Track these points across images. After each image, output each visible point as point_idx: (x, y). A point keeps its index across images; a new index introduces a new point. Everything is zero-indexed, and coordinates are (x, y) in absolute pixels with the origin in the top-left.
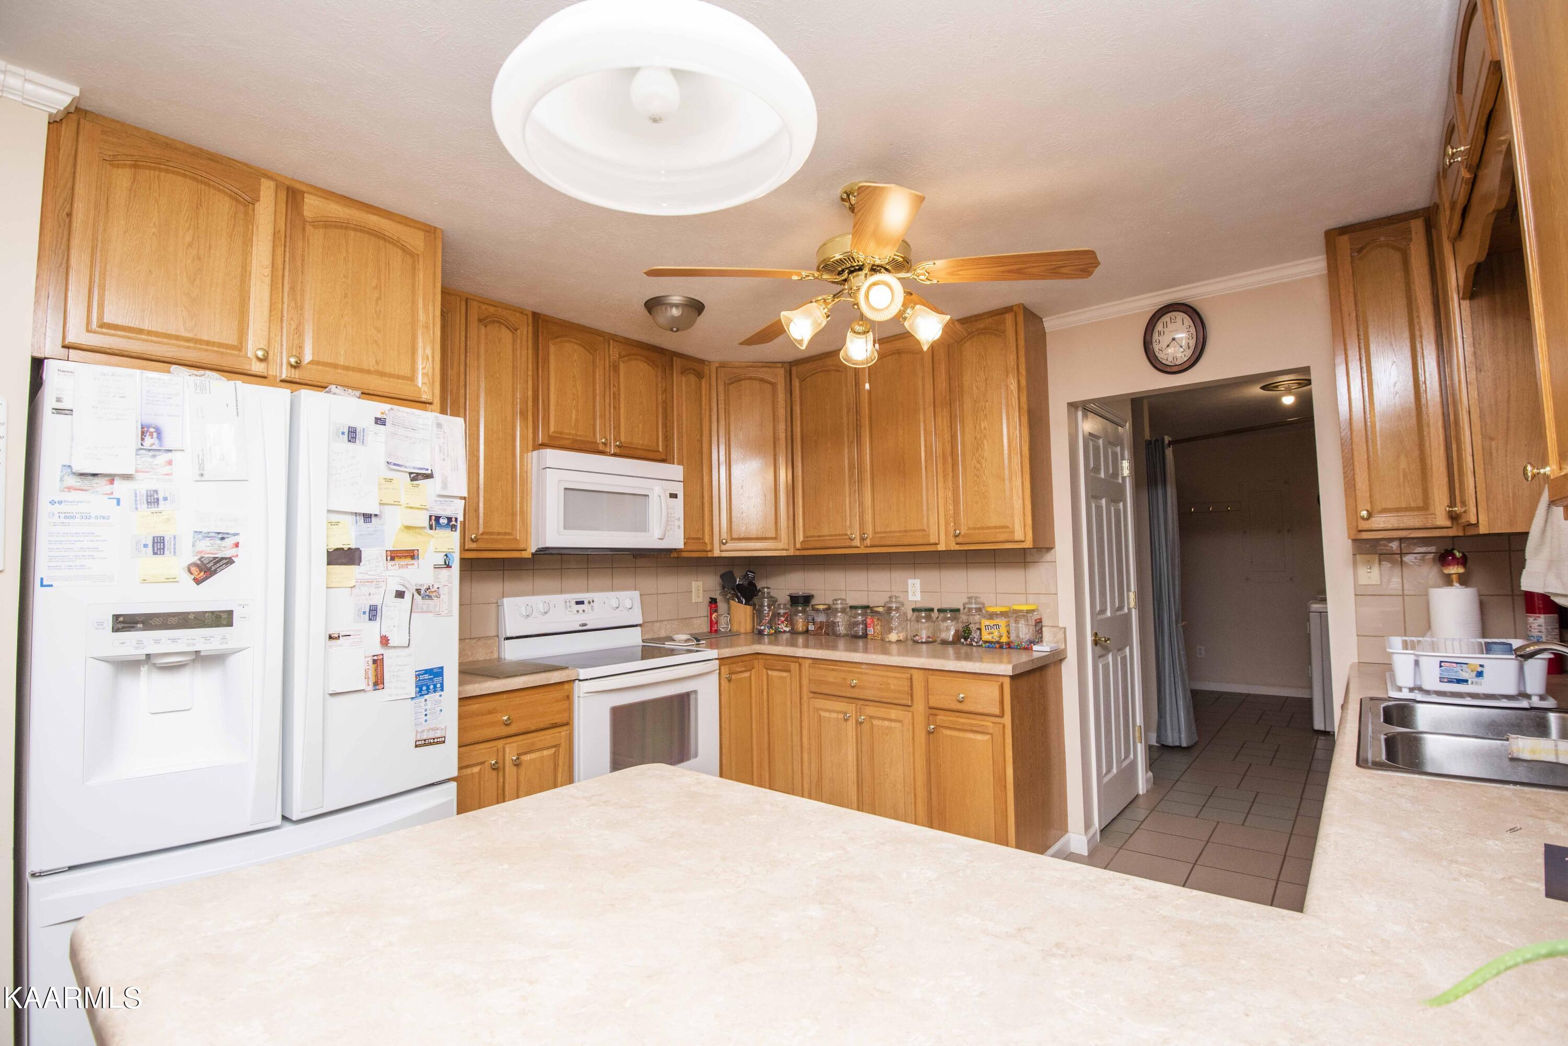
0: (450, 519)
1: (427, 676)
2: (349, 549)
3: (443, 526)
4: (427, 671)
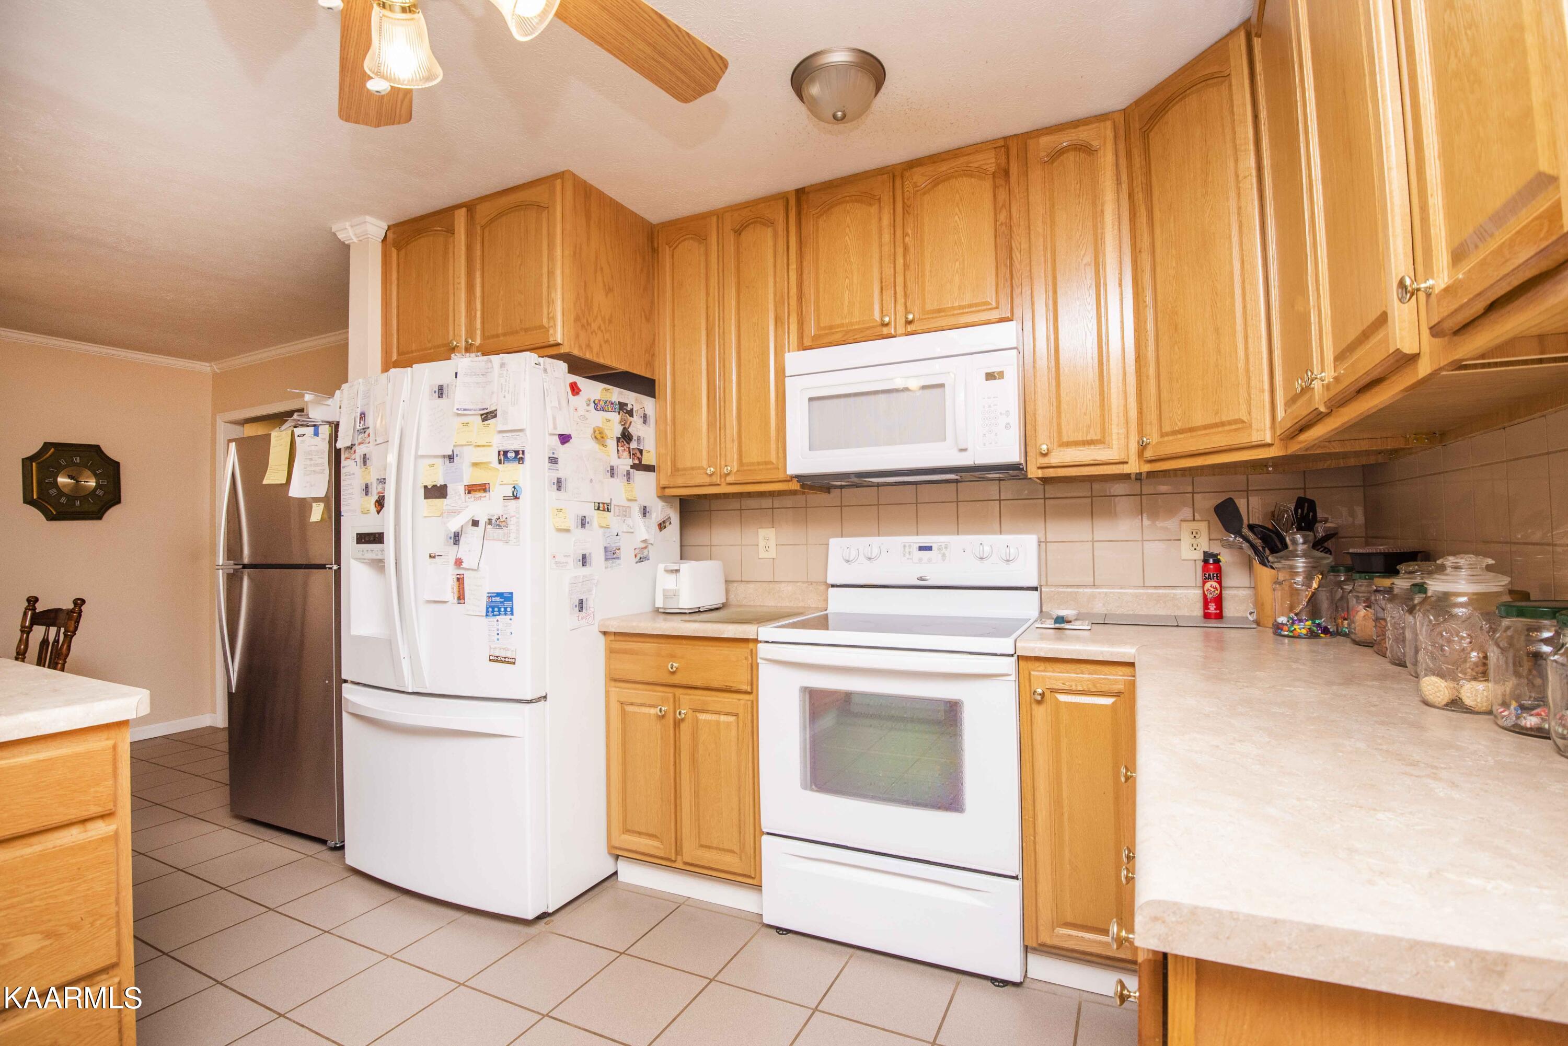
0: (517, 453)
1: (498, 599)
2: (435, 486)
3: (511, 460)
4: (499, 595)
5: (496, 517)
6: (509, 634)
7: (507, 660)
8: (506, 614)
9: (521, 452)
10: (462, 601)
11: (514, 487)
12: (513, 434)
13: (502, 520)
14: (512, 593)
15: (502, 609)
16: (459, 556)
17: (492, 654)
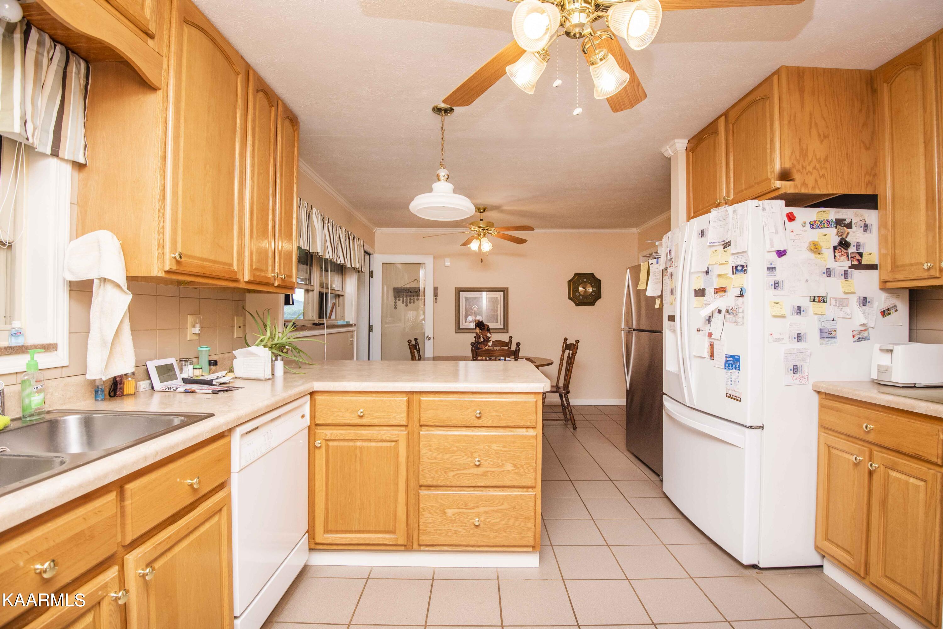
0: (743, 266)
1: (731, 359)
2: (699, 289)
3: (740, 271)
4: (732, 356)
5: (731, 308)
6: (737, 382)
7: (736, 398)
8: (736, 369)
9: (745, 266)
10: (712, 358)
11: (741, 289)
12: (741, 255)
13: (734, 310)
14: (739, 356)
15: (734, 366)
16: (711, 331)
17: (728, 393)
